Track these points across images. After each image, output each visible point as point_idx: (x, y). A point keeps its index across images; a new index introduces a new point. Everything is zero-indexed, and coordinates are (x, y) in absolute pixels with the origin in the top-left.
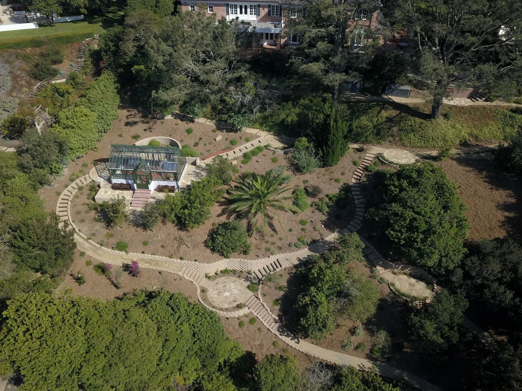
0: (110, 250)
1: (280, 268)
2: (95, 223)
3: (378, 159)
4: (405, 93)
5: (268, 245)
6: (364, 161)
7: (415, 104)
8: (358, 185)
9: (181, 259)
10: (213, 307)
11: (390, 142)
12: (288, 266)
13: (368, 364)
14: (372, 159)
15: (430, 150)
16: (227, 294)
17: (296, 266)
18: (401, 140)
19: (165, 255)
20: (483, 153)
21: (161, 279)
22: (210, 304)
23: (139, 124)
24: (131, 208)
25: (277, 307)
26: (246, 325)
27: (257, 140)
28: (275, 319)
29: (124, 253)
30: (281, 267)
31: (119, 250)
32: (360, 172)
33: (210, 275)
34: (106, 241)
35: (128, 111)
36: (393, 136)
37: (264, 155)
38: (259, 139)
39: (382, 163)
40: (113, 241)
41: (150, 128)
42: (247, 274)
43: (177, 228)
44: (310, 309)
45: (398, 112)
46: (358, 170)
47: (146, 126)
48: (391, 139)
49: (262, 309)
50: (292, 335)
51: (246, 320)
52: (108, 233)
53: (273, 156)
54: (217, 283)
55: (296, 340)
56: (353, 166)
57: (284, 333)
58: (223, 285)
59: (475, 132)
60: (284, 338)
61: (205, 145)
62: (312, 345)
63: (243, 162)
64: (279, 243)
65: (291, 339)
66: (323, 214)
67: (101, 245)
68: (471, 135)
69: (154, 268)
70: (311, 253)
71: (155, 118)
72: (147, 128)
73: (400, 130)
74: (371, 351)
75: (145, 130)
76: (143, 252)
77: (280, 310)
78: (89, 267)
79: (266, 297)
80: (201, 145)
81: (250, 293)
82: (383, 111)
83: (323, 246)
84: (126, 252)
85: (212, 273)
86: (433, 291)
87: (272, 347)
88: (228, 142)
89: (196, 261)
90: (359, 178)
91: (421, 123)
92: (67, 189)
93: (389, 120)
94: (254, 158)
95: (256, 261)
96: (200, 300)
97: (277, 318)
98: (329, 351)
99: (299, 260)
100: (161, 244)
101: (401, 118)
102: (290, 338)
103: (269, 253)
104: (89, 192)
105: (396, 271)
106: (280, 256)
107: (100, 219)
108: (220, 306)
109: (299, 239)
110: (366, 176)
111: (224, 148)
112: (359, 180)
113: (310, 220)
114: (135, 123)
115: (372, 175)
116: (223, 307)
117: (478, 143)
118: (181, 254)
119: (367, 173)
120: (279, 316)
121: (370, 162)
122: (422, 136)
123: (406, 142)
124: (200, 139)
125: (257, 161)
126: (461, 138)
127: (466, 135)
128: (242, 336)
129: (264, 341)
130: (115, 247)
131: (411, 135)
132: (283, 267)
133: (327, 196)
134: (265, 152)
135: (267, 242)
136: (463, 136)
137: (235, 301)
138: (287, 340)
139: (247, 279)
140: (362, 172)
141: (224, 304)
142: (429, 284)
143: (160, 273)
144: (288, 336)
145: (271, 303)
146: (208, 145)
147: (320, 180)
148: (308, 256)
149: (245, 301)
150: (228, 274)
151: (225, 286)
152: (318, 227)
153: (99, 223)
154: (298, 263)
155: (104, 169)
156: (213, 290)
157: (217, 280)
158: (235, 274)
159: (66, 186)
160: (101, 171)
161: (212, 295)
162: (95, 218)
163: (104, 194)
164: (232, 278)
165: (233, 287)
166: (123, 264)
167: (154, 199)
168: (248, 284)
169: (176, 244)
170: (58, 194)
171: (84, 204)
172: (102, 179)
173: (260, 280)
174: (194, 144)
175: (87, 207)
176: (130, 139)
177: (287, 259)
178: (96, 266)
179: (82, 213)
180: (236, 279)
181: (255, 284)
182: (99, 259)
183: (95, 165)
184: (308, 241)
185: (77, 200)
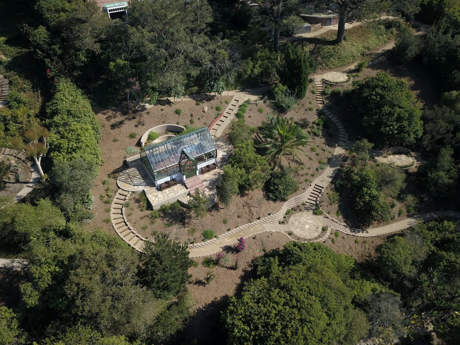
0: (202, 243)
2: (170, 228)
3: (326, 83)
4: (308, 29)
5: (305, 177)
6: (317, 88)
7: (321, 35)
8: (325, 107)
9: (259, 218)
10: (309, 240)
11: (321, 69)
12: (326, 185)
13: (412, 221)
14: (321, 85)
15: (348, 66)
16: (307, 226)
17: (332, 182)
18: (327, 65)
19: (246, 223)
20: (380, 57)
21: (258, 243)
22: (305, 240)
23: (126, 122)
25: (341, 217)
26: (336, 240)
27: (233, 100)
28: (344, 225)
29: (215, 239)
30: (323, 188)
31: (210, 239)
32: (320, 98)
33: (281, 220)
34: (191, 238)
35: (104, 114)
36: (321, 64)
37: (250, 110)
38: (234, 98)
39: (331, 85)
40: (198, 234)
41: (140, 123)
42: (304, 206)
43: (239, 196)
44: (374, 203)
45: (314, 45)
46: (317, 97)
47: (134, 122)
48: (320, 66)
49: (334, 223)
50: (361, 230)
51: (333, 236)
52: (188, 231)
53: (257, 108)
54: (293, 223)
55: (365, 231)
56: (313, 95)
57: (355, 232)
58: (297, 222)
59: (366, 45)
60: (358, 235)
61: (199, 119)
62: (375, 229)
64: (310, 172)
65: (362, 233)
66: (321, 138)
67: (192, 243)
68: (364, 47)
69: (247, 237)
70: (334, 169)
71: (137, 111)
72: (137, 124)
73: (322, 58)
74: (408, 211)
75: (136, 126)
76: (228, 230)
77: (343, 218)
78: (199, 267)
79: (330, 214)
80: (196, 120)
81: (320, 217)
82: (304, 47)
83: (337, 160)
84: (216, 237)
85: (282, 219)
86: (412, 157)
87: (356, 244)
88: (214, 109)
89: (269, 214)
90: (321, 102)
91: (334, 48)
92: (111, 212)
93: (312, 52)
94: (246, 115)
95: (305, 192)
97: (346, 224)
98: (386, 226)
99: (330, 177)
100: (237, 215)
101: (318, 49)
103: (308, 183)
104: (137, 204)
105: (385, 155)
106: (316, 181)
107: (171, 223)
109: (320, 163)
110: (327, 99)
111: (214, 117)
112: (324, 103)
113: (316, 146)
114: (121, 123)
115: (329, 97)
116: (316, 236)
117: (370, 52)
118: (256, 216)
119: (326, 97)
120: (345, 222)
121: (321, 88)
122: (339, 58)
123: (331, 65)
124: (192, 115)
125: (250, 117)
126: (361, 52)
127: (362, 48)
128: (338, 248)
129: (350, 244)
130: (203, 238)
131: (332, 59)
132: (325, 187)
133: (314, 123)
134: (249, 106)
135: (302, 175)
136: (361, 50)
137: (318, 228)
138: (360, 234)
139: (307, 209)
140: (322, 97)
141: (314, 234)
142: (407, 154)
143: (254, 238)
144: (359, 232)
145: (336, 216)
146: (201, 118)
147: (299, 113)
148: (334, 171)
149: (323, 223)
150: (290, 213)
151: (299, 222)
152: (325, 148)
153: (173, 226)
154: (331, 179)
155: (130, 178)
156: (295, 229)
157: (289, 221)
158: (295, 210)
159: (108, 211)
160: (130, 180)
161: (299, 233)
162: (165, 224)
163: (157, 199)
164: (297, 214)
165: (305, 220)
166: (222, 248)
167: (207, 181)
168: (311, 212)
169: (247, 209)
170: (108, 221)
171: (142, 218)
172: (140, 187)
173: (317, 205)
174: (190, 123)
175: (148, 218)
176: (127, 140)
177: (322, 181)
178: (203, 263)
179: (149, 226)
180: (300, 213)
181: (316, 209)
182: (201, 256)
183: (116, 178)
184: (326, 161)
185: (133, 217)
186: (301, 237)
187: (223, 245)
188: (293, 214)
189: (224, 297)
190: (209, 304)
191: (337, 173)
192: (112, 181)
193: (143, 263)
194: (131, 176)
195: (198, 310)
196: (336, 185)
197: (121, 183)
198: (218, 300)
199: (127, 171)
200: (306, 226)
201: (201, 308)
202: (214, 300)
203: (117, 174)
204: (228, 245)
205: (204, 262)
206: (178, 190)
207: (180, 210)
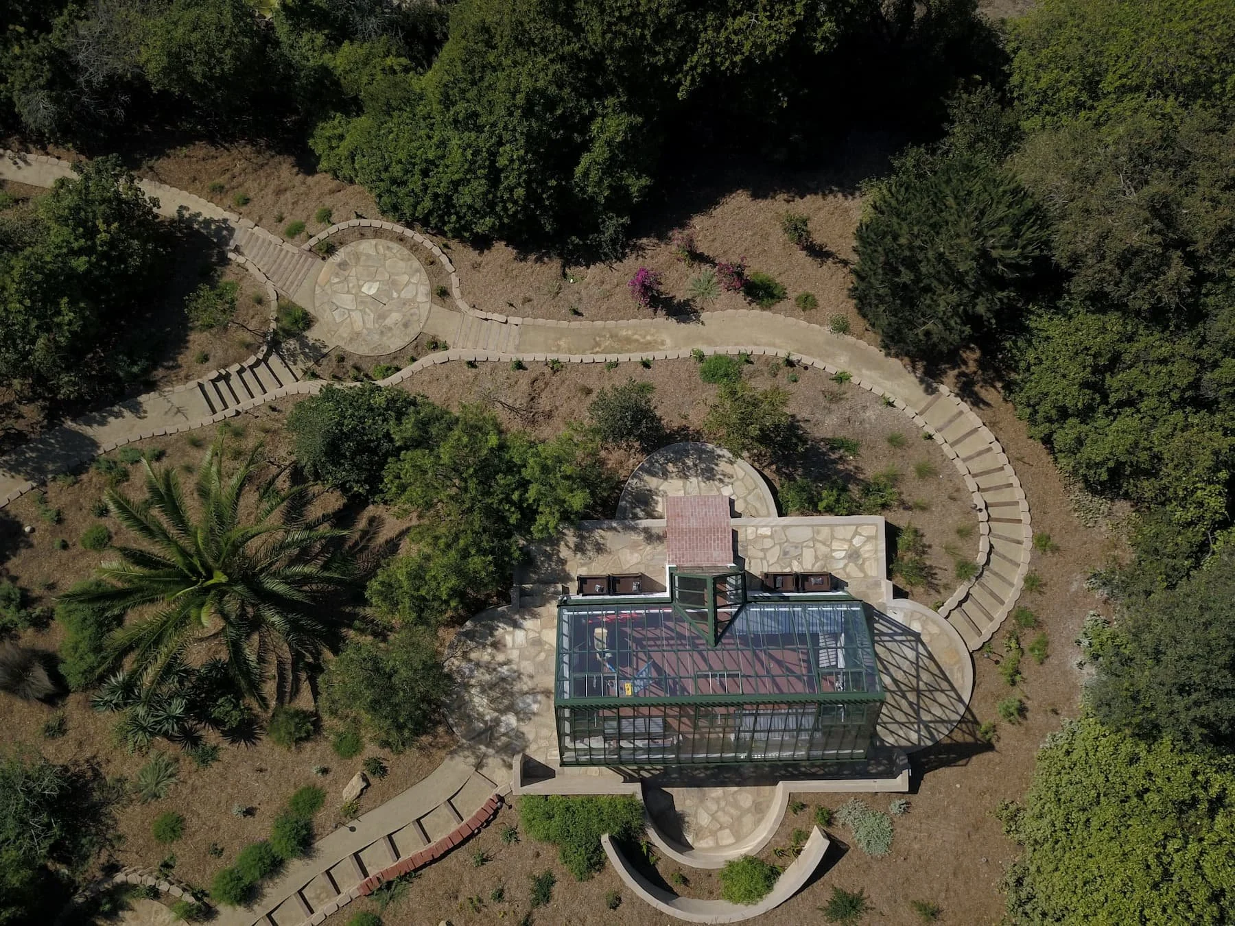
0: (758, 351)
1: (205, 380)
2: (842, 434)
9: (520, 366)
10: (401, 239)
12: (177, 389)
16: (370, 289)
17: (151, 386)
19: (575, 366)
21: (572, 299)
22: (415, 248)
24: (727, 491)
25: (227, 279)
26: (312, 218)
28: (239, 253)
29: (708, 351)
30: (201, 386)
31: (725, 357)
34: (783, 380)
37: (218, 852)
40: (757, 384)
42: (318, 370)
49: (268, 271)
50: (196, 226)
51: (313, 228)
52: (785, 403)
53: (176, 845)
54: (406, 325)
55: (186, 214)
57: (219, 229)
58: (389, 322)
60: (218, 213)
61: (500, 896)
63: (313, 798)
65: (199, 214)
67: (790, 363)
69: (599, 324)
70: (92, 431)
76: (646, 365)
77: (219, 276)
78: (800, 293)
79: (256, 296)
80: (520, 891)
81: (301, 300)
83: (45, 456)
84: (701, 357)
85: (426, 357)
89: (472, 365)
92: (1023, 572)
94: (262, 829)
96: (444, 259)
99: (136, 409)
102: (201, 219)
103: (235, 424)
104: (928, 560)
106: (199, 418)
107: (833, 449)
108: (382, 243)
109: (125, 475)
113: (73, 551)
116: (374, 242)
118: (524, 380)
120: (225, 261)
125: (251, 812)
132: (192, 385)
134: (210, 874)
137: (343, 265)
138: (209, 211)
139: (317, 352)
141: (372, 252)
143: (576, 313)
144: (208, 222)
145: (243, 285)
146: (488, 896)
148: (103, 423)
149: (313, 271)
150: (384, 364)
151: (382, 317)
152: (44, 525)
153: (830, 436)
154: (143, 398)
155: (918, 692)
156: (413, 300)
157: (408, 339)
158: (358, 369)
159: (1033, 583)
160: (925, 676)
161: (414, 280)
162: (855, 454)
163: (857, 542)
164: (363, 350)
165: (356, 316)
166: (698, 318)
167: (646, 530)
168: (312, 335)
169: (544, 403)
170: (1043, 543)
171: (923, 508)
172: (899, 618)
173: (274, 345)
174: (556, 890)
175: (904, 497)
176: (874, 896)
177: (179, 411)
178: (781, 297)
179: (911, 471)
180: (349, 349)
181: (289, 334)
182: (781, 317)
183: (969, 720)
184: (91, 476)
185: (955, 519)
186: (416, 264)
187: (691, 327)
188: (377, 359)
189: (765, 197)
190: (816, 194)
191: (99, 409)
192: (987, 715)
193: (964, 368)
194: (912, 697)
195: (852, 194)
196: (146, 371)
197: (956, 679)
198: (786, 196)
199: (914, 737)
200: (373, 292)
201: (840, 195)
202: (797, 199)
203: (958, 736)
204: (672, 322)
205: (780, 299)
206: (768, 543)
207: (790, 477)
